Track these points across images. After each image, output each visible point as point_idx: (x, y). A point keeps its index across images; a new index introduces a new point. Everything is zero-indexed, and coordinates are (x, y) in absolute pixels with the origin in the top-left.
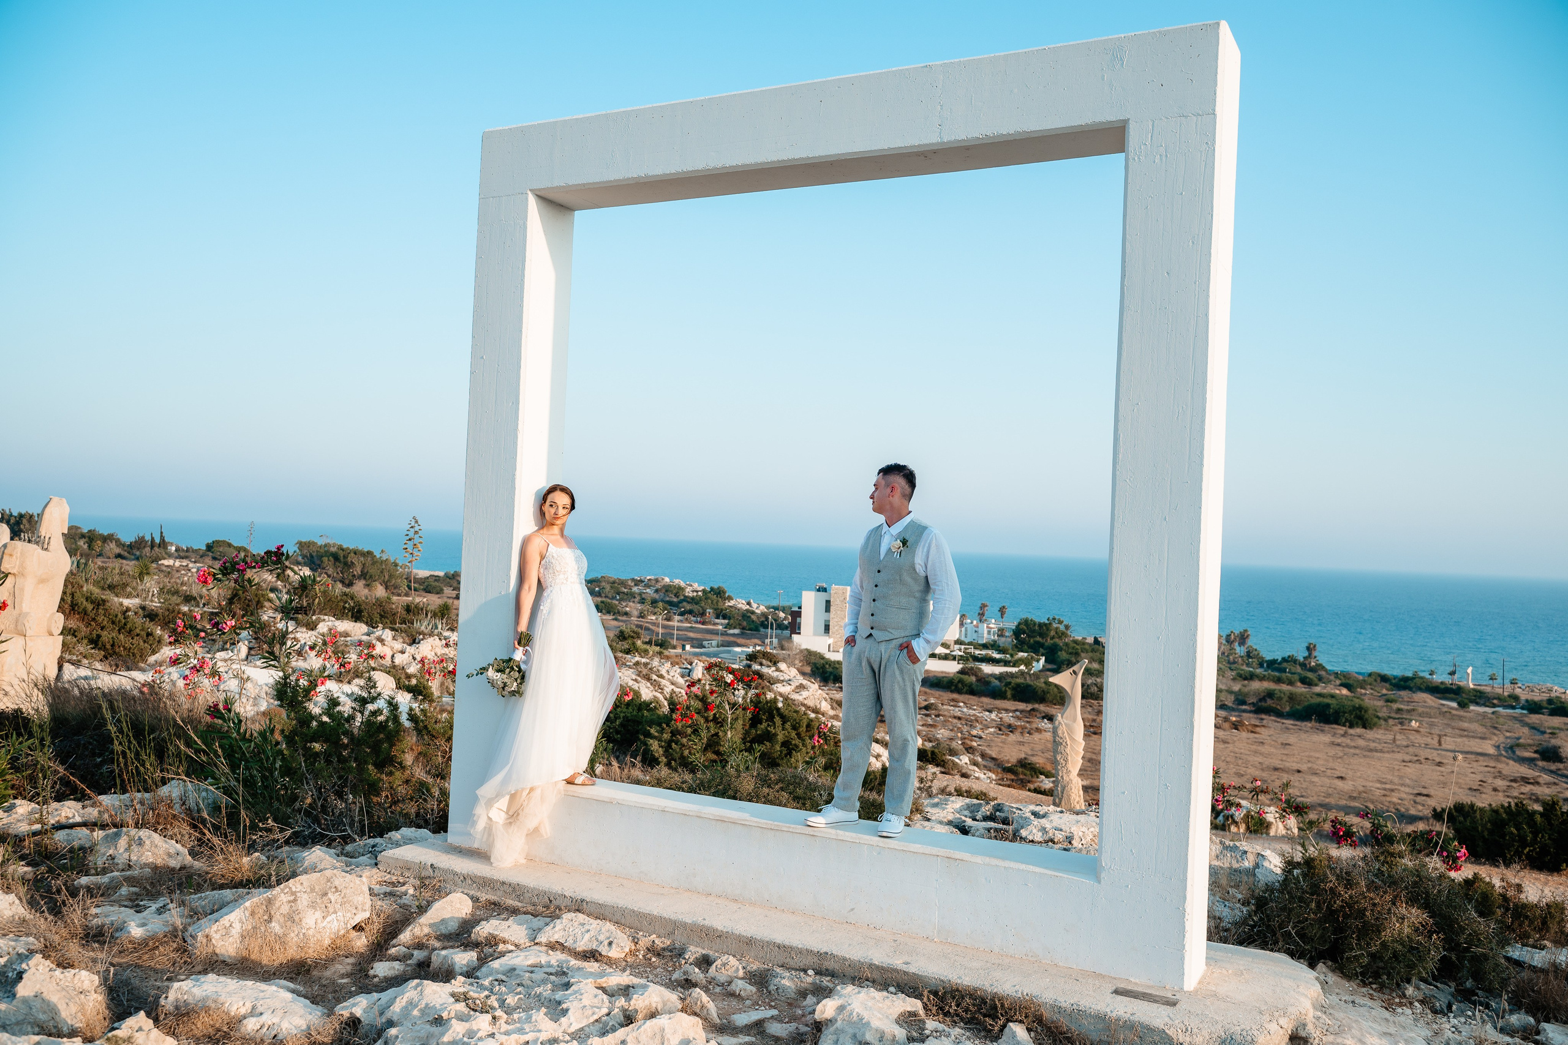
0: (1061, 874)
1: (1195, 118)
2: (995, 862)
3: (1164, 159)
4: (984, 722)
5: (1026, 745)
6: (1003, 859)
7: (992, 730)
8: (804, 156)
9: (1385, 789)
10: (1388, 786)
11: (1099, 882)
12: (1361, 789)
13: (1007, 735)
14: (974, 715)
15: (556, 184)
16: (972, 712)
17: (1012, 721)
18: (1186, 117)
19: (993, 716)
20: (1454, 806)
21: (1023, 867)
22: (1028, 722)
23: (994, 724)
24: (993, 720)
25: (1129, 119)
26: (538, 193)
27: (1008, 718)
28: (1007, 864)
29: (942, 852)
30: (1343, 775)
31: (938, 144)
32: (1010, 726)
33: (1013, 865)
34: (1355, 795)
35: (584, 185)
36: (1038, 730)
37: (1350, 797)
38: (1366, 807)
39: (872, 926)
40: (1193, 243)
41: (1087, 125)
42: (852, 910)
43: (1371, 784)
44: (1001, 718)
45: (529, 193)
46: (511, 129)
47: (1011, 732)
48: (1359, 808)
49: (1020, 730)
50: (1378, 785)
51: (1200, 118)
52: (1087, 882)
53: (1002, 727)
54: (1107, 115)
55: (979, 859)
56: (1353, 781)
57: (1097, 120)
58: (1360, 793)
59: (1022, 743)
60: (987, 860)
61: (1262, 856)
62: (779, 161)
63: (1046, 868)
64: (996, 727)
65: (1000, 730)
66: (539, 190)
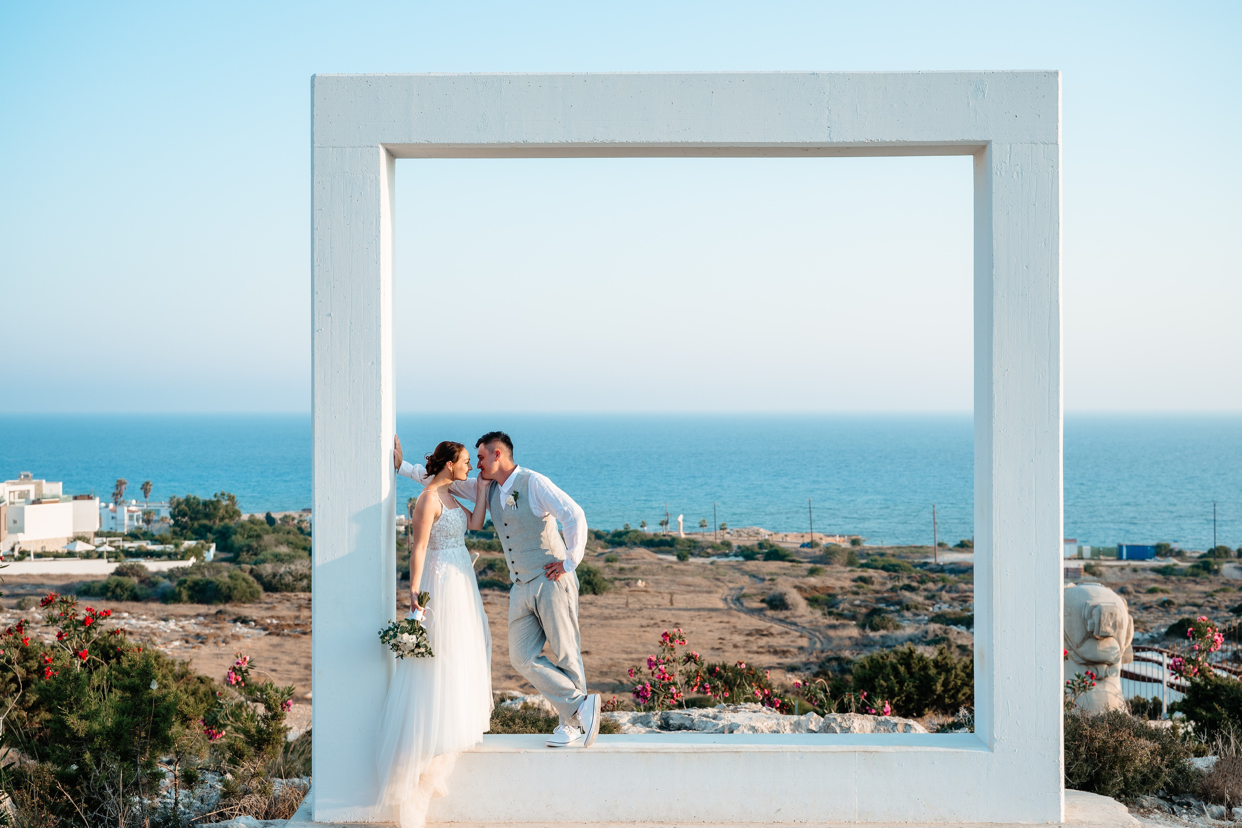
0: (961, 750)
1: (1042, 145)
2: (905, 749)
3: (1020, 175)
4: (164, 635)
5: (225, 657)
6: (911, 745)
7: (177, 643)
8: (699, 140)
9: (633, 660)
10: (634, 656)
11: (992, 751)
12: (610, 662)
13: (199, 648)
14: (147, 627)
15: (414, 141)
16: (144, 624)
17: (198, 630)
18: (1036, 144)
19: (172, 624)
20: (708, 669)
21: (928, 749)
22: (218, 628)
23: (176, 636)
24: (173, 631)
25: (991, 141)
26: (389, 147)
27: (191, 626)
28: (915, 749)
29: (858, 748)
30: (587, 649)
31: (827, 143)
32: (198, 636)
33: (919, 749)
34: (605, 670)
35: (449, 144)
36: (236, 637)
37: (601, 673)
38: (620, 682)
39: (798, 821)
40: (1045, 244)
41: (957, 141)
42: (779, 810)
43: (617, 656)
44: (182, 627)
45: (381, 147)
46: (352, 78)
47: (202, 643)
48: (614, 684)
49: (212, 640)
50: (625, 656)
51: (1046, 146)
52: (983, 753)
53: (190, 639)
54: (975, 136)
55: (890, 749)
56: (599, 654)
57: (966, 138)
58: (610, 667)
59: (218, 656)
60: (898, 748)
61: (909, 725)
62: (671, 143)
63: (947, 747)
64: (182, 639)
65: (187, 642)
66: (393, 145)
